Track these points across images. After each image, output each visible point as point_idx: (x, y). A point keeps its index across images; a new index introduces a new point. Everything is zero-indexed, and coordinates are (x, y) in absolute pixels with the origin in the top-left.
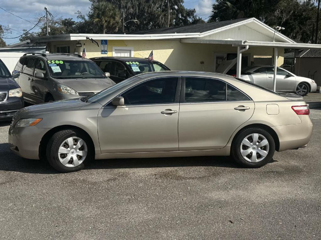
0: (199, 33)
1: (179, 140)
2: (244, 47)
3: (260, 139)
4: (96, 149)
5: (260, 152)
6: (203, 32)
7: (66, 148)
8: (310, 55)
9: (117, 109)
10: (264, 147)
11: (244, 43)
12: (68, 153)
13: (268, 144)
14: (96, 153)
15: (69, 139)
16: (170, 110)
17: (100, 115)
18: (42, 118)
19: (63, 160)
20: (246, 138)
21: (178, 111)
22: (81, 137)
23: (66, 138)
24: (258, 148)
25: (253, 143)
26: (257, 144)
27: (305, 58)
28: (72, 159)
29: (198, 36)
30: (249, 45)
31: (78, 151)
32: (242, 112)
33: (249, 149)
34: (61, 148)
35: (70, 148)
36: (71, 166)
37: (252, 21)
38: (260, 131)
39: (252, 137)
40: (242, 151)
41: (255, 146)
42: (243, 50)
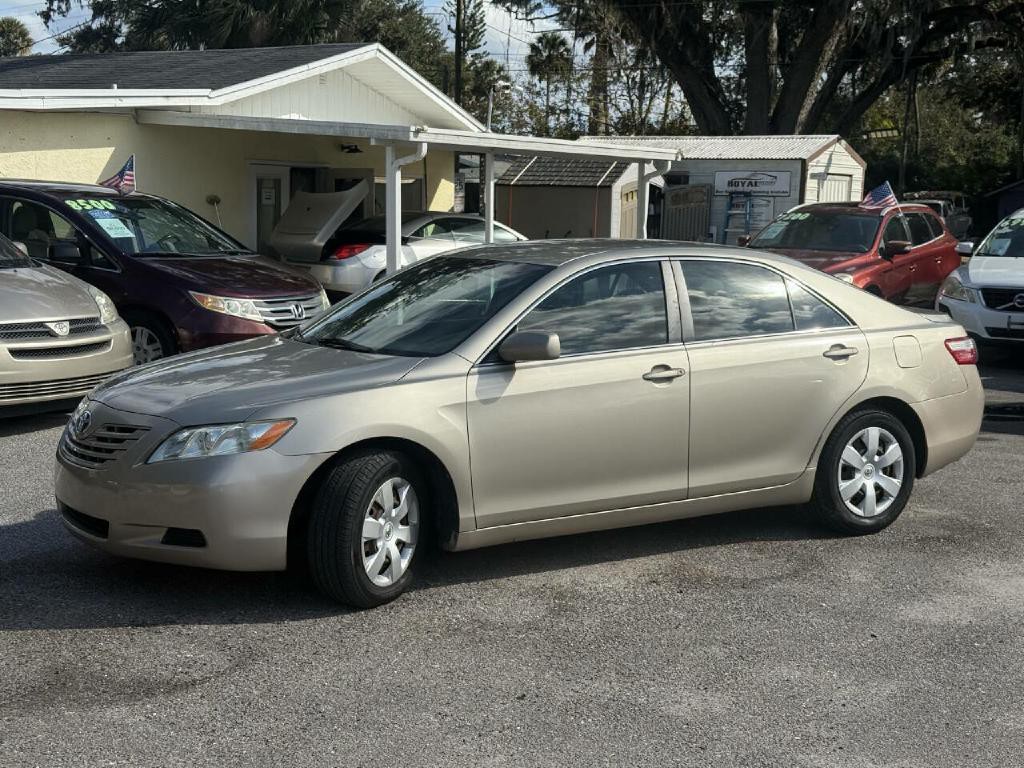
0: (207, 92)
1: (689, 464)
2: (417, 146)
3: (883, 443)
4: (462, 516)
5: (882, 484)
6: (220, 87)
7: (376, 518)
8: (542, 178)
9: (517, 372)
10: (892, 466)
11: (416, 137)
12: (380, 538)
13: (901, 459)
14: (461, 530)
15: (386, 487)
16: (666, 368)
17: (472, 398)
18: (294, 419)
19: (370, 563)
20: (850, 442)
21: (687, 370)
22: (408, 477)
23: (380, 482)
24: (877, 471)
25: (867, 457)
26: (876, 458)
27: (529, 186)
28: (388, 557)
29: (205, 102)
30: (429, 144)
31: (400, 527)
32: (841, 363)
33: (858, 476)
34: (369, 520)
35: (385, 518)
36: (384, 581)
37: (371, 55)
38: (884, 418)
39: (864, 440)
40: (843, 485)
41: (869, 467)
42: (406, 158)
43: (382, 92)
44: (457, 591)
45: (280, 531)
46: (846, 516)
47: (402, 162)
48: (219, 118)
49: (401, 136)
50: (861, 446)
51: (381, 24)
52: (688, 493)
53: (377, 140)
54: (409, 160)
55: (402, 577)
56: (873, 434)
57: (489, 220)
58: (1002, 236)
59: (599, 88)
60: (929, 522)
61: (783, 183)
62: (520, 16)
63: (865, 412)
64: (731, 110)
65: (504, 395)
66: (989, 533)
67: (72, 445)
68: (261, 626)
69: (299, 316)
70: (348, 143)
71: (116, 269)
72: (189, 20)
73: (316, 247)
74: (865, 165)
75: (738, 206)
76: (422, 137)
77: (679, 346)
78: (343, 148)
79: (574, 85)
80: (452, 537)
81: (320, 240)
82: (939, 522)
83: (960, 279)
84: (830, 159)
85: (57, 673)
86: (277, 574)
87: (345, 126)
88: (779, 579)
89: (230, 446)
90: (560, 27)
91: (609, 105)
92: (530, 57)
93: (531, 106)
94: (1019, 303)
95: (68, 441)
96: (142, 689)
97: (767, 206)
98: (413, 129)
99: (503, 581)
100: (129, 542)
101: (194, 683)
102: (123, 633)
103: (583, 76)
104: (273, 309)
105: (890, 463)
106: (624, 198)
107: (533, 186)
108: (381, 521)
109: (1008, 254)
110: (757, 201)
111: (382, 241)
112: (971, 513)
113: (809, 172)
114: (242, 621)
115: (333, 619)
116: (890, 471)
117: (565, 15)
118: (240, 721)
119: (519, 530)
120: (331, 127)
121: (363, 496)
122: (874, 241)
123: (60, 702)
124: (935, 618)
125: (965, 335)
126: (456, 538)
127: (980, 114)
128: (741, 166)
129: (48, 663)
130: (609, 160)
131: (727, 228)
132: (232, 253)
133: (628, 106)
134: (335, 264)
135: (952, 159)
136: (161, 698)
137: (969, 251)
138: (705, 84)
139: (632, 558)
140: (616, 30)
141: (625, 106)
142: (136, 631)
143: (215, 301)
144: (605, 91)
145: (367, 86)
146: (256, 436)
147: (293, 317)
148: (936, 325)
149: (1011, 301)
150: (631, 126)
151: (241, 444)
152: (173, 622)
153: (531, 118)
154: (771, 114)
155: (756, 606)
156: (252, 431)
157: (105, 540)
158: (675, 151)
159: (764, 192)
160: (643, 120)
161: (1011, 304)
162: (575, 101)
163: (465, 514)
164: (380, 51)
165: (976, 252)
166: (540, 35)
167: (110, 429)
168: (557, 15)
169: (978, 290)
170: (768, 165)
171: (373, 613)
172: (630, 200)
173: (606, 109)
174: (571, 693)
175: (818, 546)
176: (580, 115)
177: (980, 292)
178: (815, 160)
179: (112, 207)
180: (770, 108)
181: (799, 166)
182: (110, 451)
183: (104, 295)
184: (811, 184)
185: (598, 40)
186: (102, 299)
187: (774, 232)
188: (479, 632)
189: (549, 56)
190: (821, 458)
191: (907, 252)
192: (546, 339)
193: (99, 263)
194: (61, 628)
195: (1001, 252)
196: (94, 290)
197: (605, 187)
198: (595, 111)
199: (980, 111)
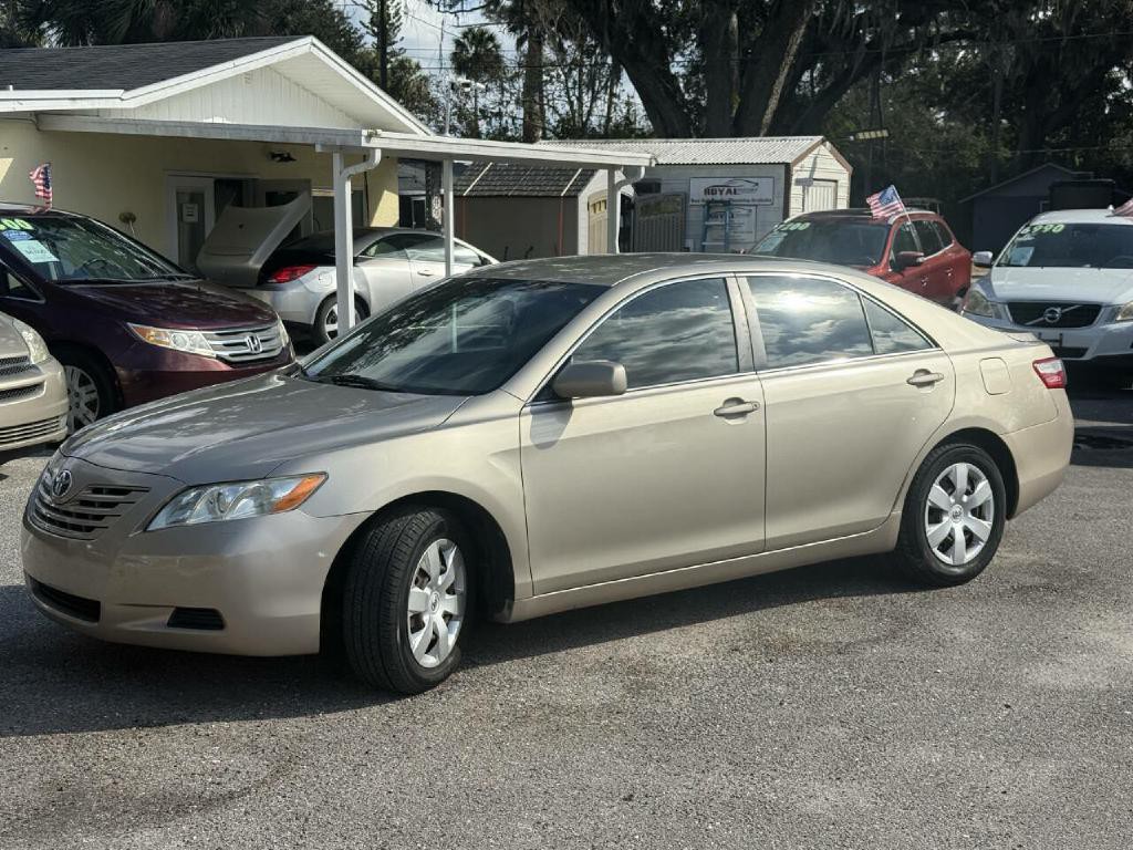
0: (119, 93)
1: (766, 510)
2: (366, 155)
3: (972, 481)
4: (518, 580)
5: (972, 528)
6: (133, 88)
7: (422, 587)
8: (498, 188)
9: (575, 410)
10: (980, 507)
11: (368, 141)
12: (426, 611)
13: (991, 497)
14: (516, 597)
15: (432, 551)
16: (739, 401)
17: (527, 442)
18: (325, 473)
19: (417, 641)
20: (937, 481)
21: (762, 404)
22: (454, 539)
23: (425, 545)
24: (966, 514)
25: (955, 497)
26: (965, 498)
27: (484, 197)
28: (435, 633)
29: (118, 104)
30: (383, 150)
31: (448, 597)
32: (927, 390)
33: (945, 519)
34: (415, 590)
35: (431, 587)
36: (430, 661)
37: (305, 49)
38: (973, 452)
39: (951, 478)
40: (931, 530)
41: (957, 508)
42: (357, 166)
43: (315, 92)
44: (512, 668)
45: (312, 607)
46: (933, 564)
47: (352, 170)
48: (136, 123)
49: (351, 142)
50: (949, 485)
51: (289, 18)
52: (765, 545)
53: (323, 146)
54: (361, 168)
55: (451, 654)
56: (961, 470)
57: (448, 236)
58: (1022, 244)
59: (534, 89)
60: (1016, 567)
61: (766, 189)
62: (442, 9)
63: (953, 446)
64: (690, 111)
65: (562, 438)
66: (1089, 579)
67: (44, 511)
68: (292, 721)
69: (256, 349)
70: (279, 150)
71: (38, 299)
72: (82, 11)
73: (251, 271)
74: (851, 168)
75: (715, 217)
76: (375, 143)
77: (751, 375)
78: (274, 156)
79: (506, 85)
80: (506, 606)
81: (257, 262)
82: (1030, 568)
83: (984, 294)
84: (815, 163)
85: (61, 790)
86: (308, 657)
87: (285, 130)
88: (877, 641)
89: (246, 507)
90: (487, 21)
91: (546, 107)
92: (455, 54)
93: (460, 109)
94: (1049, 318)
95: (40, 506)
96: (169, 807)
97: (748, 215)
98: (365, 132)
99: (562, 654)
100: (127, 626)
101: (231, 796)
102: (128, 736)
103: (517, 75)
104: (225, 342)
105: (979, 504)
106: (591, 209)
107: (490, 197)
108: (427, 590)
109: (1031, 264)
110: (735, 211)
111: (331, 262)
112: (1061, 556)
113: (794, 178)
114: (269, 716)
115: (375, 709)
116: (978, 512)
117: (492, 7)
118: (301, 842)
119: (578, 595)
120: (269, 131)
121: (409, 562)
122: (883, 253)
123: (74, 827)
124: (1068, 681)
125: (1052, 355)
126: (510, 608)
127: (942, 114)
128: (718, 172)
129: (47, 778)
130: (573, 166)
131: (704, 241)
132: (171, 279)
133: (568, 108)
134: (274, 289)
135: (920, 163)
136: (197, 817)
137: (987, 262)
138: (660, 82)
139: (702, 621)
140: (552, 24)
141: (563, 108)
142: (143, 733)
143: (158, 335)
144: (541, 92)
145: (298, 85)
146: (281, 494)
147: (248, 351)
148: (1021, 344)
149: (1041, 315)
150: (573, 129)
151: (261, 505)
152: (184, 721)
153: (460, 122)
154: (733, 115)
155: (863, 676)
156: (276, 489)
157: (96, 624)
158: (649, 156)
159: (744, 200)
160: (585, 124)
161: (1042, 319)
162: (508, 102)
163: (521, 579)
164: (314, 45)
165: (996, 263)
166: (466, 29)
167: (97, 491)
168: (482, 7)
169: (1004, 303)
170: (748, 170)
171: (420, 699)
172: (598, 211)
173: (543, 111)
174: (685, 791)
175: (906, 601)
176: (514, 118)
177: (1007, 307)
178: (800, 164)
179: (29, 227)
180: (731, 107)
181: (782, 170)
182: (99, 518)
183: (32, 330)
184: (796, 190)
185: (531, 35)
186: (30, 334)
187: (771, 244)
188: (552, 720)
189: (476, 54)
190: (906, 501)
191: (920, 264)
192: (610, 371)
193: (16, 292)
194: (50, 733)
195: (1024, 262)
196: (19, 324)
197: (569, 197)
198: (529, 113)
199: (941, 111)
